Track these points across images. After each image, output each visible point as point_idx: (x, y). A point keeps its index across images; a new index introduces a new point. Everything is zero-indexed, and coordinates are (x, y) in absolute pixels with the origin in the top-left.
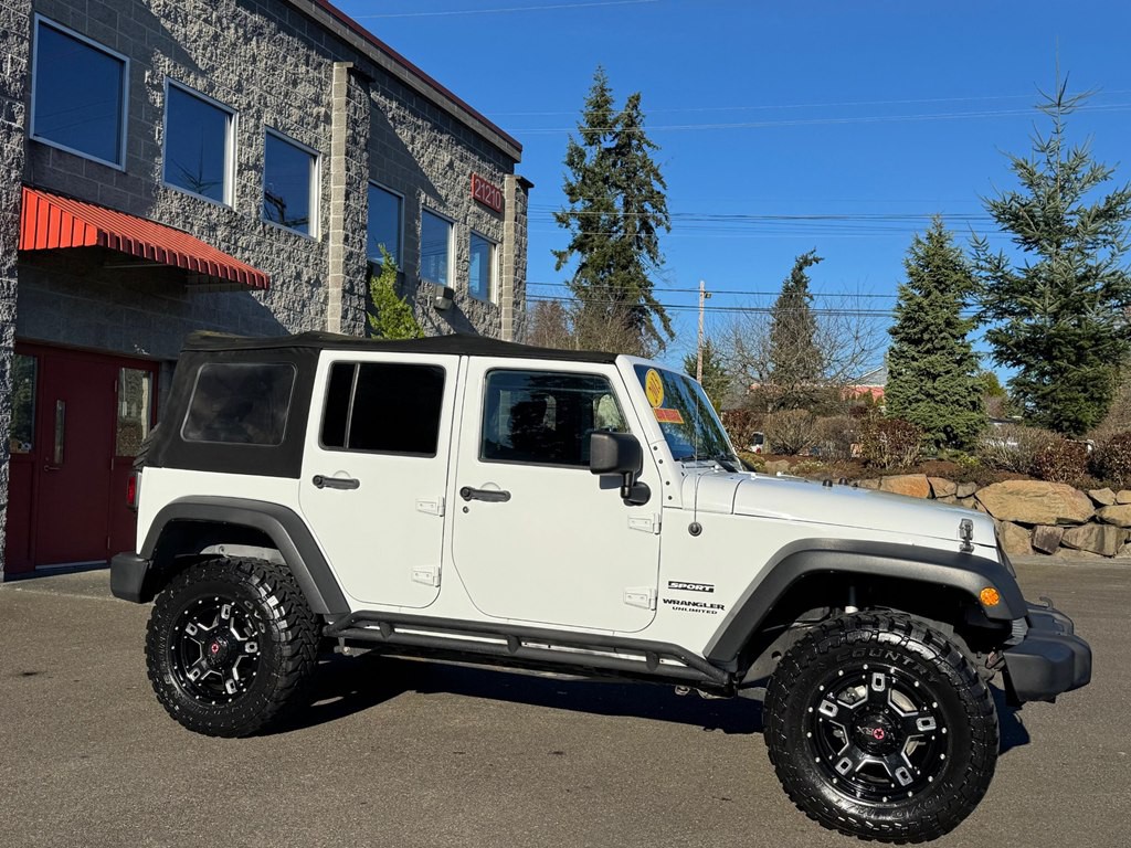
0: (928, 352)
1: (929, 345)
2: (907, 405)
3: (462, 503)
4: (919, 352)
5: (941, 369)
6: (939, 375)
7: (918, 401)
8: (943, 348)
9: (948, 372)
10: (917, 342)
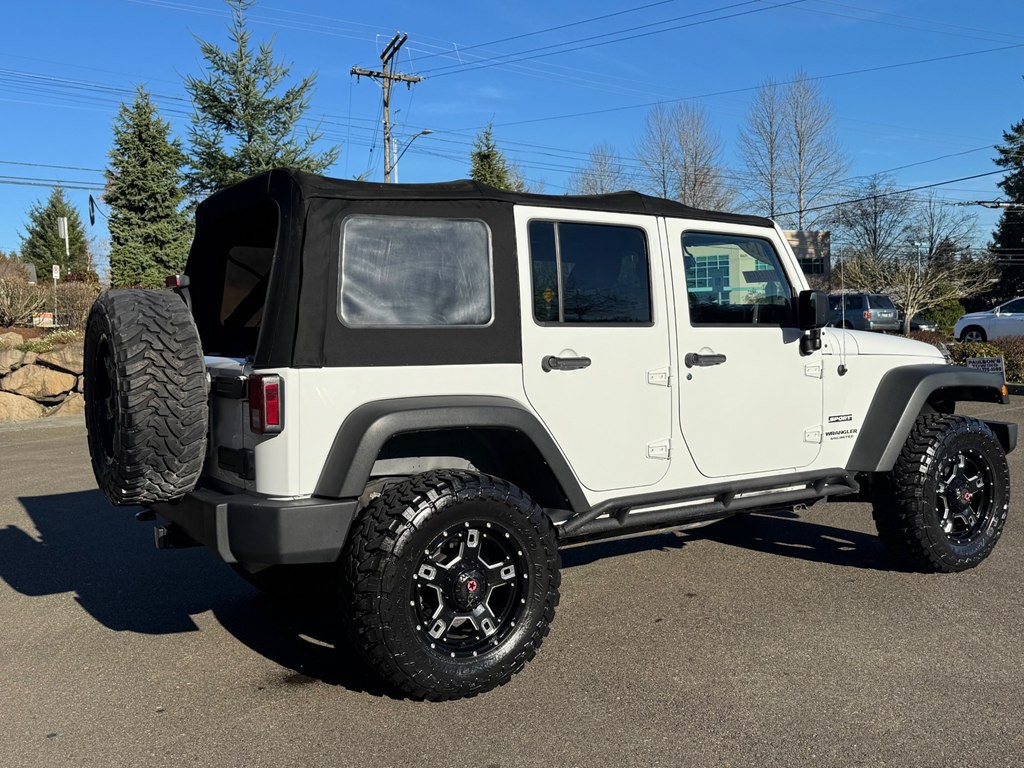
0: (153, 220)
1: (153, 213)
2: (140, 271)
3: (684, 370)
4: (143, 219)
5: (170, 236)
6: (169, 242)
7: (150, 266)
8: (167, 216)
9: (175, 240)
10: (140, 210)
